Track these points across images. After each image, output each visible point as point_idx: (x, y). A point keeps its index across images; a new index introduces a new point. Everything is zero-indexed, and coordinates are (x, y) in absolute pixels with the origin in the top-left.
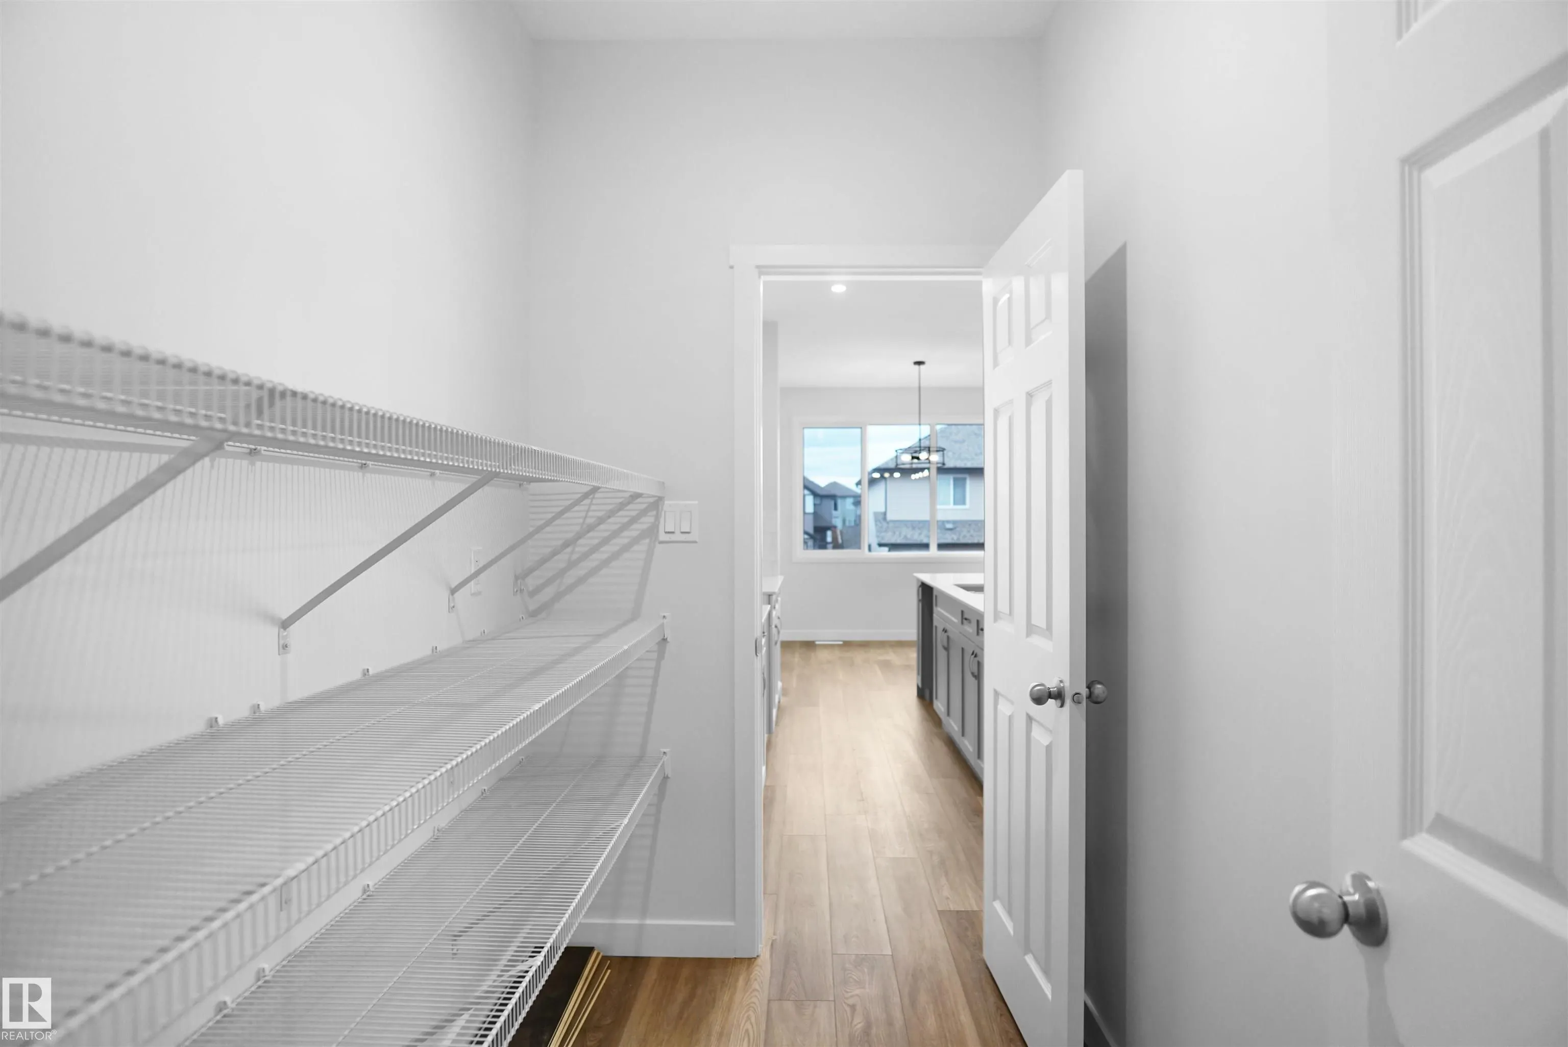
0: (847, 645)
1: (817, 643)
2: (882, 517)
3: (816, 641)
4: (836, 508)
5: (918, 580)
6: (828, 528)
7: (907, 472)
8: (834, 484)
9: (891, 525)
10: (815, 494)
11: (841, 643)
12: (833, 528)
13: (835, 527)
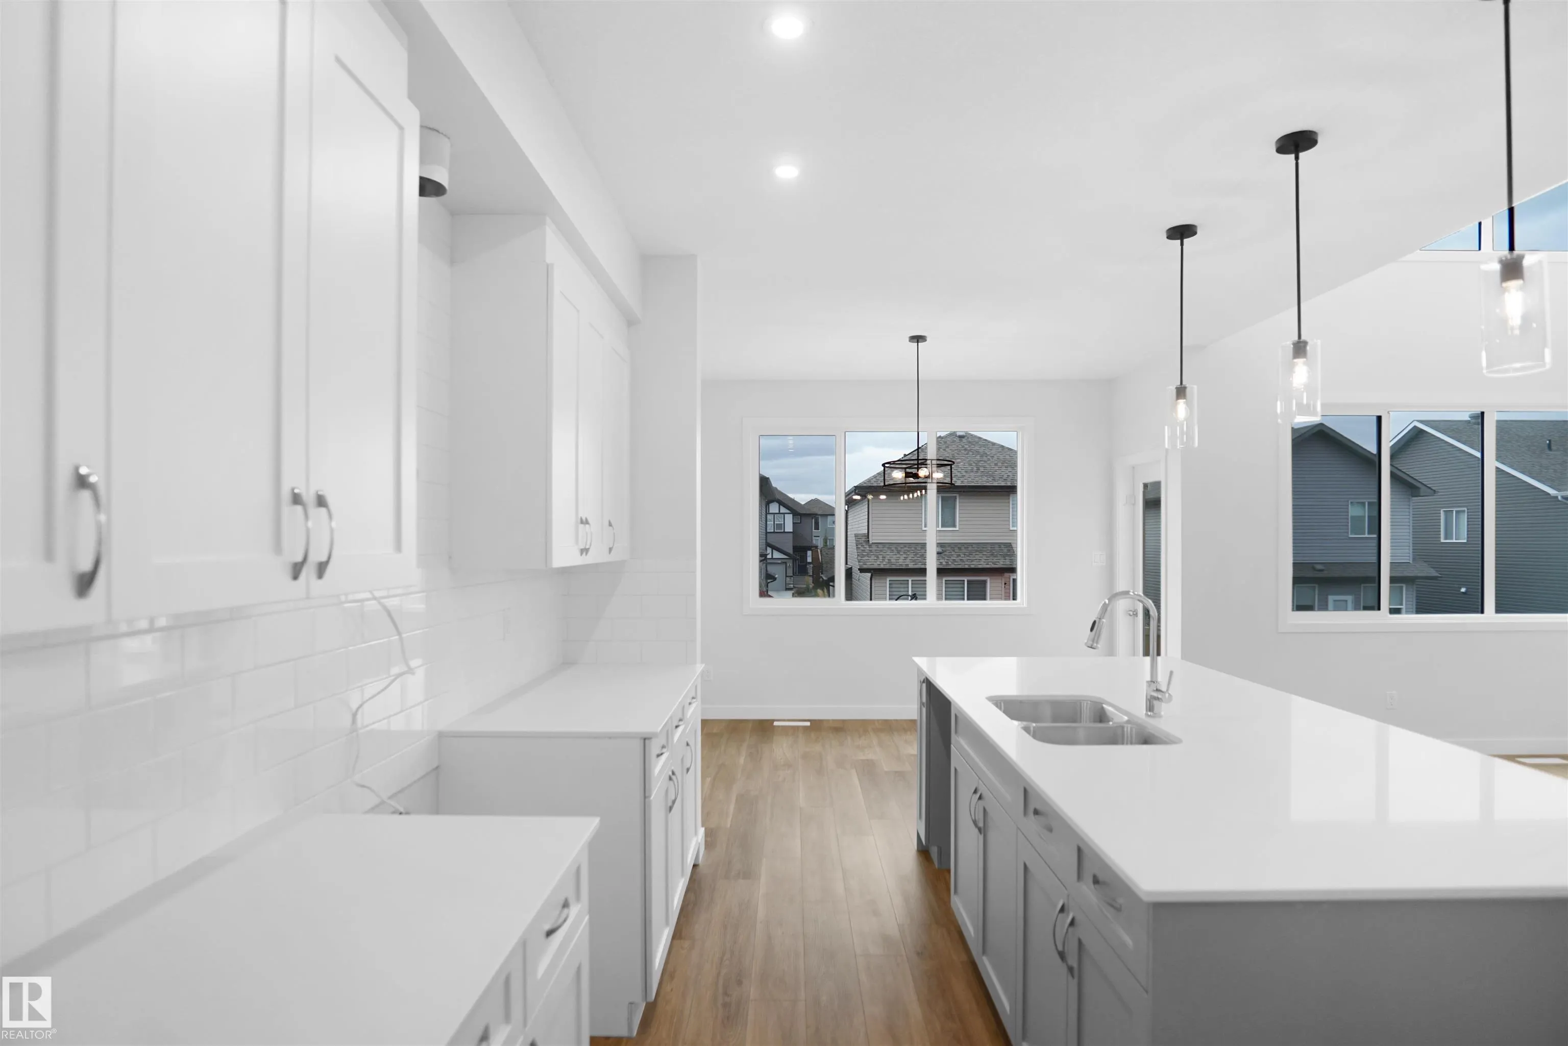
0: (817, 726)
1: (776, 723)
2: (864, 540)
3: (774, 721)
4: (817, 528)
5: (920, 671)
6: (809, 548)
7: (893, 490)
8: (816, 502)
9: (874, 548)
10: (795, 513)
11: (808, 724)
12: (814, 548)
13: (816, 547)
